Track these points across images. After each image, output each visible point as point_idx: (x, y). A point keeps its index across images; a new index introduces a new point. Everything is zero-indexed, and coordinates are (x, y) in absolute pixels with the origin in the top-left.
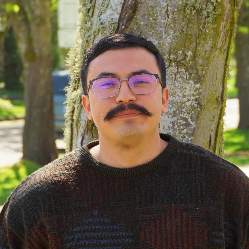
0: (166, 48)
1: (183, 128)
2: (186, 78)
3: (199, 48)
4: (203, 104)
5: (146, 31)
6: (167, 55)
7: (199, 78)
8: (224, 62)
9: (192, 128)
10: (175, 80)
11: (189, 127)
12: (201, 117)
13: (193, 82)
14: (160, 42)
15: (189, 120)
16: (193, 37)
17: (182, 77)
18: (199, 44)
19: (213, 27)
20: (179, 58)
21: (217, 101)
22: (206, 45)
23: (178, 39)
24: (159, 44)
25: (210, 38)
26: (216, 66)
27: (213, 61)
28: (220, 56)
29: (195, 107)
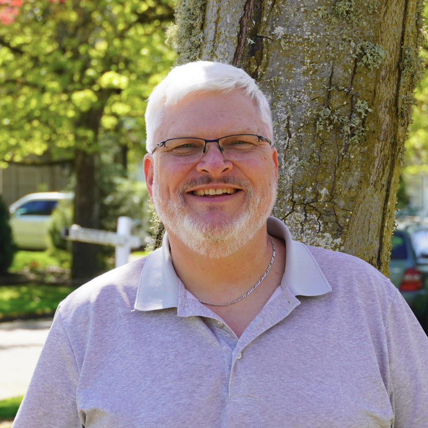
0: (287, 183)
2: (320, 229)
3: (338, 183)
6: (289, 195)
7: (340, 229)
8: (381, 204)
10: (301, 233)
13: (331, 236)
16: (330, 166)
17: (313, 228)
18: (339, 178)
19: (362, 151)
20: (308, 198)
22: (350, 178)
23: (305, 170)
25: (357, 167)
26: (367, 210)
27: (363, 203)
28: (375, 195)
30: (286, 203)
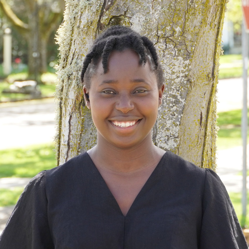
0: (154, 23)
1: (172, 106)
2: (175, 54)
3: (187, 23)
4: (193, 81)
5: (133, 7)
6: (155, 31)
7: (188, 54)
8: (214, 37)
9: (182, 105)
10: (163, 57)
11: (178, 104)
12: (191, 94)
13: (182, 58)
14: (147, 17)
15: (179, 97)
16: (182, 12)
17: (171, 53)
18: (188, 20)
19: (202, 2)
20: (167, 34)
21: (208, 77)
22: (195, 20)
23: (166, 15)
24: (146, 20)
25: (199, 13)
26: (206, 41)
27: (203, 37)
28: (210, 31)
29: (184, 84)
30: (153, 37)
